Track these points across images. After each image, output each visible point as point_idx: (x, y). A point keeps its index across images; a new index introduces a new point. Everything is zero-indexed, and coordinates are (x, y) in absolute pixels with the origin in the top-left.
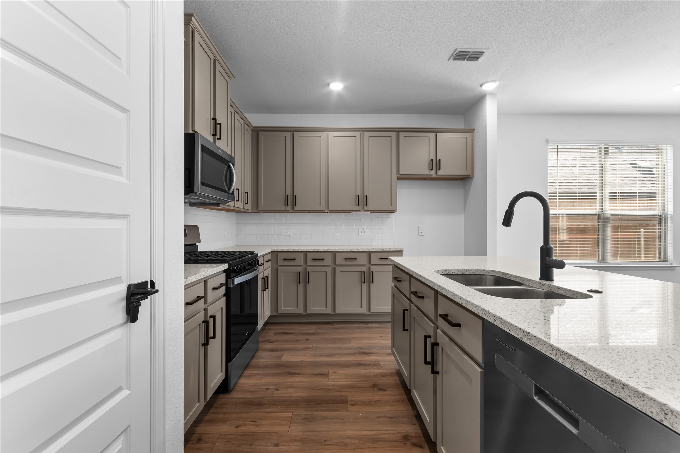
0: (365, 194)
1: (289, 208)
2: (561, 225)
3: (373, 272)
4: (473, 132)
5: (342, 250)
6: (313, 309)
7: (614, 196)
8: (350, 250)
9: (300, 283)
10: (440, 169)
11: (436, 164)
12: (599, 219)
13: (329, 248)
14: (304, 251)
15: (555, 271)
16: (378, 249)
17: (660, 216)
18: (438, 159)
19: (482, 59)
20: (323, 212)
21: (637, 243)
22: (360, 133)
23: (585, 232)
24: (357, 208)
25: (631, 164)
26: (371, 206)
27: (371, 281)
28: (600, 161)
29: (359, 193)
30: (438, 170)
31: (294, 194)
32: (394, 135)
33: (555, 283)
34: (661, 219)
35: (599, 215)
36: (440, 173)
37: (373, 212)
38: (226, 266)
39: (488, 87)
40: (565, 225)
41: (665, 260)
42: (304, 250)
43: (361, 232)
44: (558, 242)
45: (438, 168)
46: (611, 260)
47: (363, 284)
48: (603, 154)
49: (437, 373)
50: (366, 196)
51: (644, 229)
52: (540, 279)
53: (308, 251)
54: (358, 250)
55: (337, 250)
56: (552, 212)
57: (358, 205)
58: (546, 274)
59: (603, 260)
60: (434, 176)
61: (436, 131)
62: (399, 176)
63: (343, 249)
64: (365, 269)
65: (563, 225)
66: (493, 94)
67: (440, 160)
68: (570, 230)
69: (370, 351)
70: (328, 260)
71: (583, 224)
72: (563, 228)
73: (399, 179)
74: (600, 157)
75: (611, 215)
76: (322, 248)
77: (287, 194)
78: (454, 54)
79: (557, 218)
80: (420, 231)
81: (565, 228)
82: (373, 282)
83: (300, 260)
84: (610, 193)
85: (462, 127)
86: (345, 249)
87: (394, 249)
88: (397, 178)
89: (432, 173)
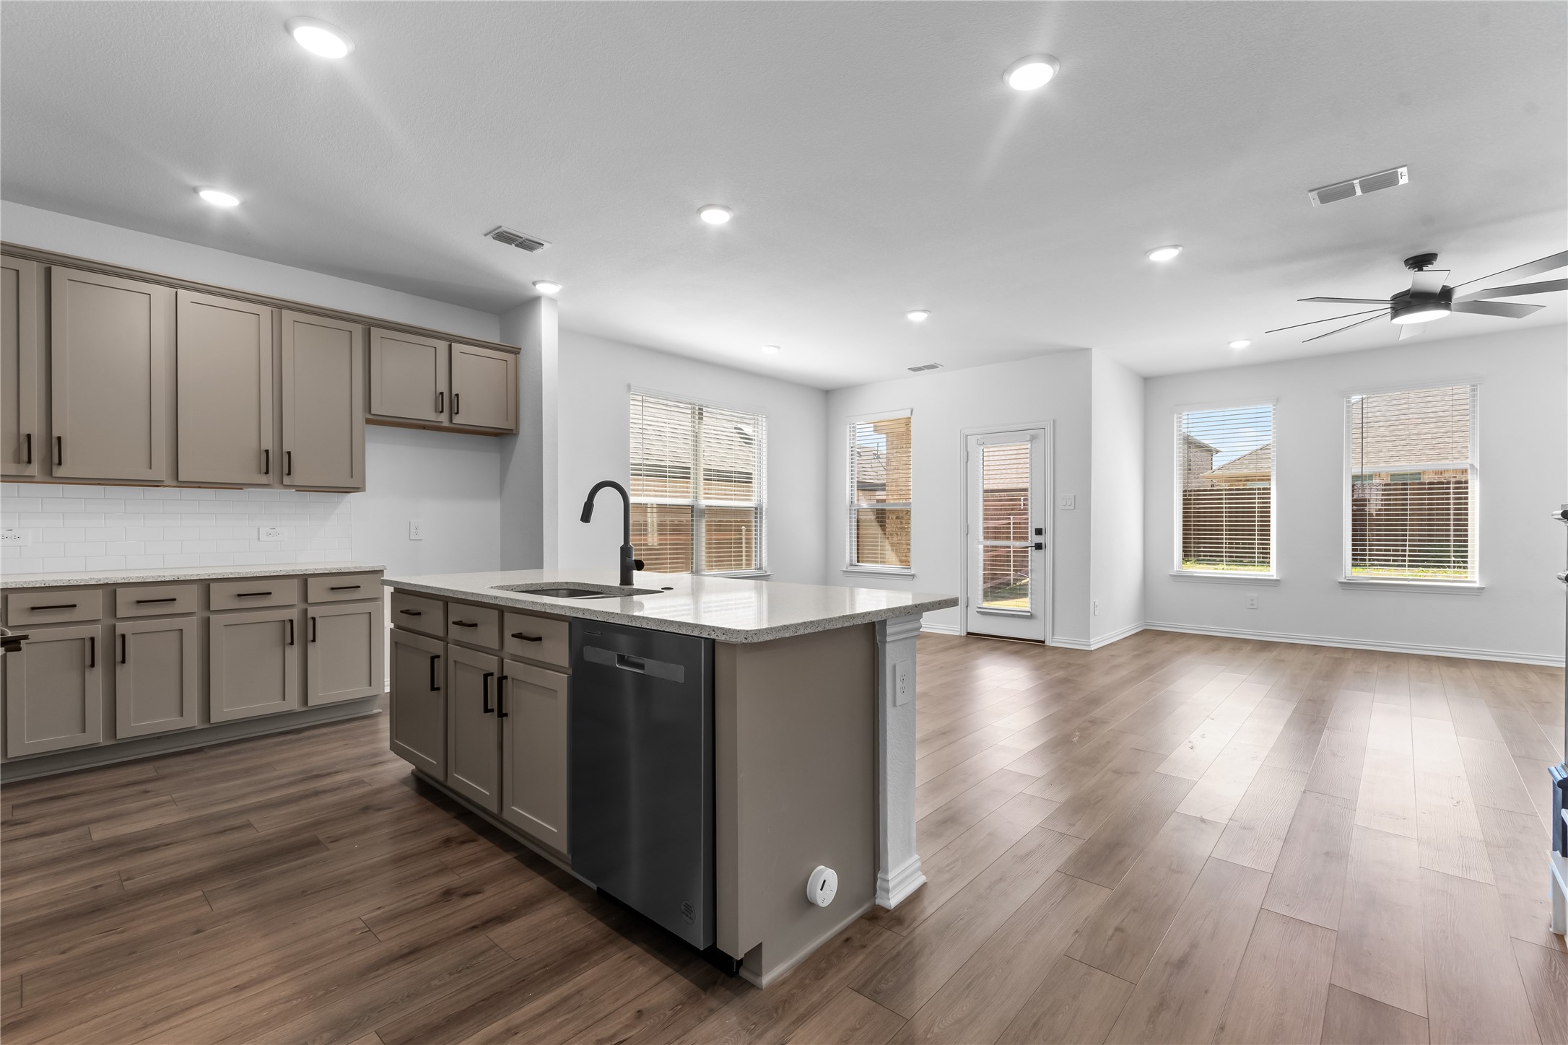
0: (286, 449)
1: (34, 469)
2: (649, 520)
3: (314, 619)
4: (518, 353)
5: (231, 576)
6: (133, 724)
8: (252, 575)
9: (93, 665)
10: (457, 413)
11: (449, 402)
12: (692, 511)
14: (107, 584)
15: (635, 573)
16: (326, 569)
17: (756, 509)
18: (454, 392)
19: (538, 252)
20: (156, 484)
21: (733, 545)
22: (269, 309)
23: (679, 530)
24: (263, 479)
25: (736, 428)
26: (299, 477)
27: (310, 637)
28: (694, 427)
29: (268, 443)
30: (453, 415)
31: (55, 434)
32: (358, 330)
33: (635, 587)
34: (758, 511)
35: (693, 507)
36: (457, 419)
37: (301, 489)
39: (544, 289)
40: (655, 520)
41: (760, 568)
42: (106, 581)
43: (268, 534)
44: (643, 547)
45: (455, 410)
47: (289, 650)
48: (697, 417)
49: (506, 715)
50: (289, 453)
51: (746, 526)
52: (620, 584)
53: (123, 581)
54: (274, 574)
56: (632, 500)
57: (267, 472)
58: (626, 579)
60: (446, 424)
61: (451, 339)
62: (369, 416)
63: (231, 573)
64: (294, 614)
65: (652, 519)
66: (552, 300)
67: (457, 395)
68: (661, 528)
69: (332, 770)
70: (189, 600)
71: (676, 519)
72: (653, 526)
73: (369, 422)
74: (694, 422)
75: (706, 507)
76: (169, 575)
77: (24, 431)
78: (496, 232)
79: (643, 508)
80: (413, 530)
81: (655, 524)
82: (314, 640)
83: (93, 607)
84: (705, 470)
85: (496, 339)
86: (238, 573)
87: (366, 567)
88: (364, 421)
89: (441, 418)
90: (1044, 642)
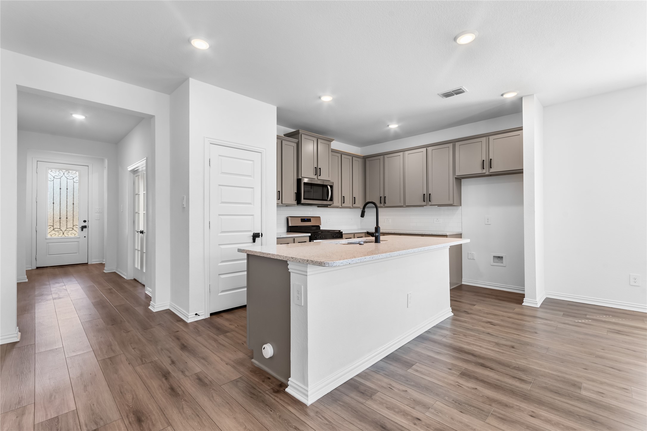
0: (429, 193)
1: (382, 205)
11: (488, 163)
18: (490, 158)
20: (402, 207)
22: (425, 149)
24: (424, 203)
26: (433, 202)
29: (425, 192)
32: (450, 146)
36: (492, 170)
38: (310, 234)
43: (436, 221)
45: (489, 167)
57: (425, 201)
62: (456, 177)
66: (529, 95)
77: (380, 196)
80: (486, 220)
87: (440, 234)
88: (454, 179)
89: (484, 171)
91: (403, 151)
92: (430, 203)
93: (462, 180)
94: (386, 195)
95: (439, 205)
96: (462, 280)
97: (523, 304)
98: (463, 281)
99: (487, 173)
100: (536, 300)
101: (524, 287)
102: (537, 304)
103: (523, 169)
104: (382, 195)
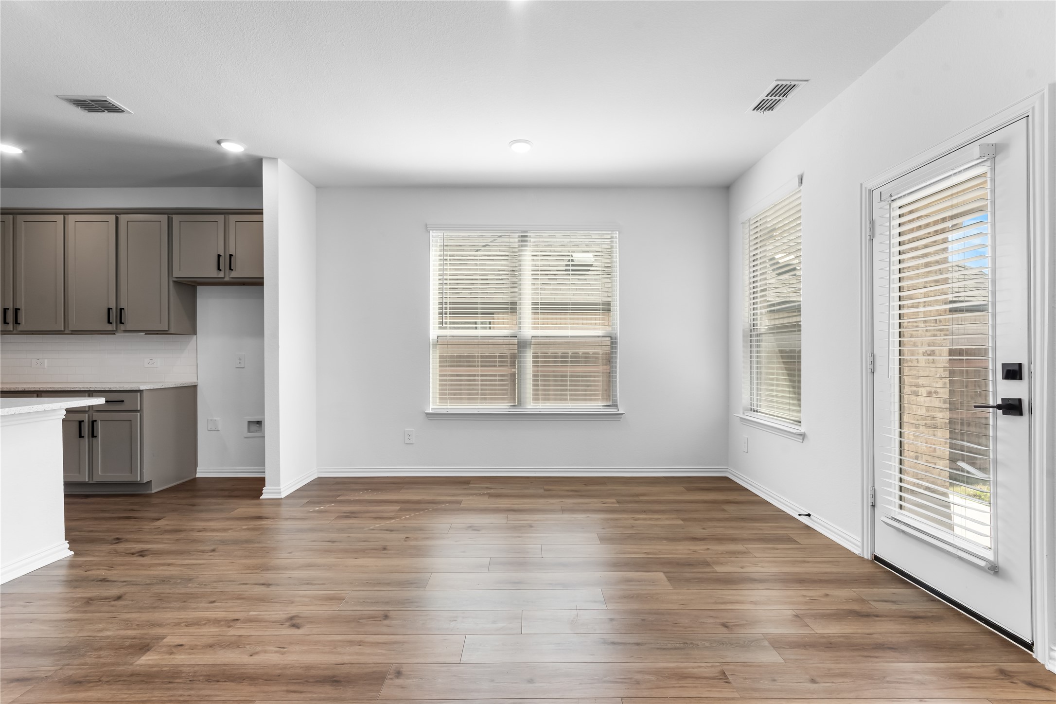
0: (120, 307)
1: (10, 327)
5: (50, 390)
7: (543, 308)
10: (232, 269)
11: (226, 261)
13: (31, 387)
18: (229, 254)
20: (61, 333)
21: (569, 379)
22: (113, 216)
24: (110, 327)
29: (113, 305)
30: (230, 271)
32: (164, 218)
35: (514, 337)
43: (149, 363)
45: (230, 267)
46: (531, 406)
50: (123, 309)
55: (42, 389)
57: (109, 324)
59: (520, 403)
62: (175, 279)
63: (50, 388)
66: (271, 158)
67: (231, 256)
75: (532, 337)
86: (54, 388)
88: (171, 284)
89: (221, 275)
90: (1030, 646)
91: (65, 213)
92: (122, 327)
93: (198, 287)
94: (22, 304)
95: (148, 332)
96: (198, 470)
97: (261, 497)
98: (199, 472)
99: (227, 279)
100: (279, 486)
101: (265, 466)
102: (280, 493)
103: (263, 278)
104: (10, 306)
